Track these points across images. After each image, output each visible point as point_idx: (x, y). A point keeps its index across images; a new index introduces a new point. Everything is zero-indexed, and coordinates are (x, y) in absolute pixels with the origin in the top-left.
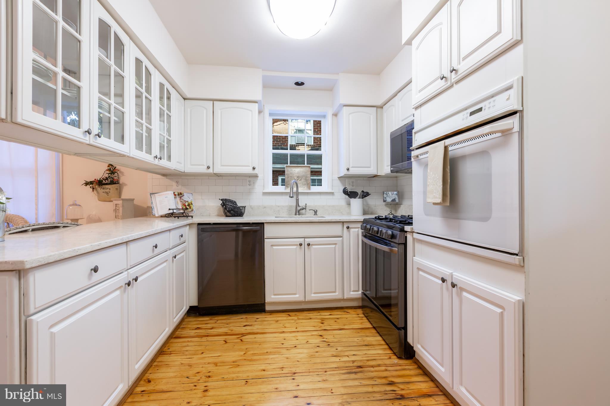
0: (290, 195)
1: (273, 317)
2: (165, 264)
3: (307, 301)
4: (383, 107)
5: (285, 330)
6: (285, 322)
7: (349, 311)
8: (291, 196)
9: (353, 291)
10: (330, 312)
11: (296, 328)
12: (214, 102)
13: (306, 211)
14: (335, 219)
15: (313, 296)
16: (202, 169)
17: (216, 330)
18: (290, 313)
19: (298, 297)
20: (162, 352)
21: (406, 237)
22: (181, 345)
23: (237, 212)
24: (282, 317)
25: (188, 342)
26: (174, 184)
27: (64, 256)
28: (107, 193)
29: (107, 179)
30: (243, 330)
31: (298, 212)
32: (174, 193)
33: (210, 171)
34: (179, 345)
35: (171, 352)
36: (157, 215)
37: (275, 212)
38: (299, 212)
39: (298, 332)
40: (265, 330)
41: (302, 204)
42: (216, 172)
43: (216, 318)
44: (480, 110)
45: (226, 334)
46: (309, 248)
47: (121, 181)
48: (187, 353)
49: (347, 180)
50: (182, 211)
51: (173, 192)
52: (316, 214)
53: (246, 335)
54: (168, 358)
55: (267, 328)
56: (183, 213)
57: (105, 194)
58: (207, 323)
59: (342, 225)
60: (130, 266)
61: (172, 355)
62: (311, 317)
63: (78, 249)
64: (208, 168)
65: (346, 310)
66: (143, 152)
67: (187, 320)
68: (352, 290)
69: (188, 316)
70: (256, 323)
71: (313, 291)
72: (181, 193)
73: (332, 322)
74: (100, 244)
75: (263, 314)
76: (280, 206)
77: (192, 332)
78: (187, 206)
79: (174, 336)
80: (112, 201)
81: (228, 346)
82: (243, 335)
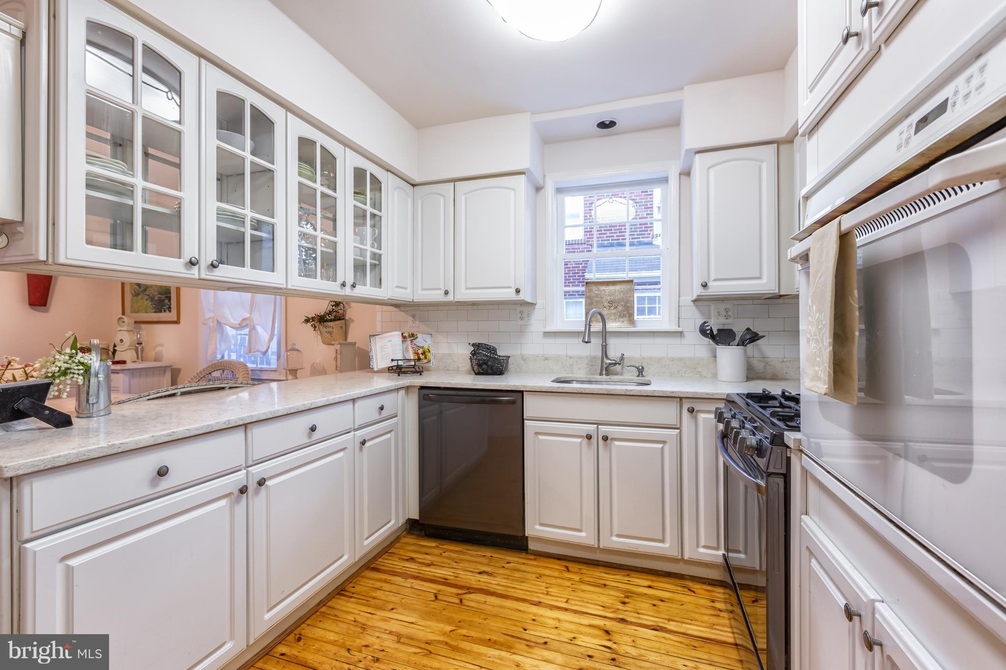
0: (584, 338)
1: (537, 566)
2: (341, 454)
3: (603, 549)
4: (795, 140)
5: (546, 600)
6: (553, 581)
7: (696, 587)
8: (586, 340)
9: (705, 547)
10: (652, 581)
11: (565, 600)
12: (456, 183)
13: (623, 368)
14: (662, 392)
15: (616, 542)
16: (437, 296)
17: (434, 570)
18: (570, 565)
19: (584, 537)
20: (342, 590)
21: (788, 460)
22: (373, 584)
23: (492, 367)
24: (553, 569)
25: (386, 581)
26: (410, 319)
27: (89, 456)
28: (330, 333)
29: (330, 313)
30: (473, 580)
31: (608, 368)
32: (402, 334)
33: (450, 298)
34: (371, 583)
35: (353, 593)
36: (376, 369)
37: (564, 367)
38: (606, 369)
39: (566, 610)
40: (509, 589)
41: (614, 353)
42: (458, 300)
43: (445, 547)
44: (942, 108)
45: (445, 582)
46: (606, 446)
47: (347, 318)
48: (373, 602)
49: (712, 306)
50: (412, 363)
51: (400, 333)
52: (642, 374)
53: (473, 593)
54: (344, 603)
55: (515, 586)
56: (414, 366)
57: (328, 335)
58: (428, 553)
59: (678, 405)
60: (253, 461)
61: (352, 600)
62: (607, 583)
63: (121, 444)
64: (446, 293)
65: (689, 584)
66: (317, 280)
67: (404, 540)
68: (702, 545)
69: (408, 534)
70: (502, 571)
71: (615, 532)
72: (414, 334)
73: (644, 606)
74: (173, 432)
75: (524, 555)
76: (573, 357)
77: (400, 564)
78: (421, 355)
79: (373, 566)
80: (333, 345)
81: (435, 607)
82: (470, 590)
